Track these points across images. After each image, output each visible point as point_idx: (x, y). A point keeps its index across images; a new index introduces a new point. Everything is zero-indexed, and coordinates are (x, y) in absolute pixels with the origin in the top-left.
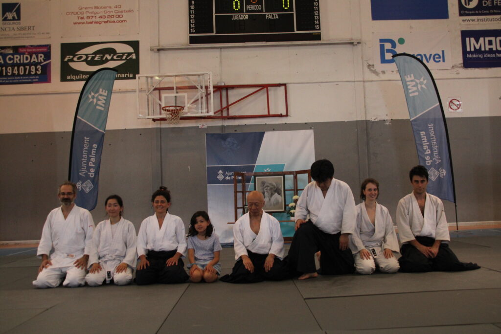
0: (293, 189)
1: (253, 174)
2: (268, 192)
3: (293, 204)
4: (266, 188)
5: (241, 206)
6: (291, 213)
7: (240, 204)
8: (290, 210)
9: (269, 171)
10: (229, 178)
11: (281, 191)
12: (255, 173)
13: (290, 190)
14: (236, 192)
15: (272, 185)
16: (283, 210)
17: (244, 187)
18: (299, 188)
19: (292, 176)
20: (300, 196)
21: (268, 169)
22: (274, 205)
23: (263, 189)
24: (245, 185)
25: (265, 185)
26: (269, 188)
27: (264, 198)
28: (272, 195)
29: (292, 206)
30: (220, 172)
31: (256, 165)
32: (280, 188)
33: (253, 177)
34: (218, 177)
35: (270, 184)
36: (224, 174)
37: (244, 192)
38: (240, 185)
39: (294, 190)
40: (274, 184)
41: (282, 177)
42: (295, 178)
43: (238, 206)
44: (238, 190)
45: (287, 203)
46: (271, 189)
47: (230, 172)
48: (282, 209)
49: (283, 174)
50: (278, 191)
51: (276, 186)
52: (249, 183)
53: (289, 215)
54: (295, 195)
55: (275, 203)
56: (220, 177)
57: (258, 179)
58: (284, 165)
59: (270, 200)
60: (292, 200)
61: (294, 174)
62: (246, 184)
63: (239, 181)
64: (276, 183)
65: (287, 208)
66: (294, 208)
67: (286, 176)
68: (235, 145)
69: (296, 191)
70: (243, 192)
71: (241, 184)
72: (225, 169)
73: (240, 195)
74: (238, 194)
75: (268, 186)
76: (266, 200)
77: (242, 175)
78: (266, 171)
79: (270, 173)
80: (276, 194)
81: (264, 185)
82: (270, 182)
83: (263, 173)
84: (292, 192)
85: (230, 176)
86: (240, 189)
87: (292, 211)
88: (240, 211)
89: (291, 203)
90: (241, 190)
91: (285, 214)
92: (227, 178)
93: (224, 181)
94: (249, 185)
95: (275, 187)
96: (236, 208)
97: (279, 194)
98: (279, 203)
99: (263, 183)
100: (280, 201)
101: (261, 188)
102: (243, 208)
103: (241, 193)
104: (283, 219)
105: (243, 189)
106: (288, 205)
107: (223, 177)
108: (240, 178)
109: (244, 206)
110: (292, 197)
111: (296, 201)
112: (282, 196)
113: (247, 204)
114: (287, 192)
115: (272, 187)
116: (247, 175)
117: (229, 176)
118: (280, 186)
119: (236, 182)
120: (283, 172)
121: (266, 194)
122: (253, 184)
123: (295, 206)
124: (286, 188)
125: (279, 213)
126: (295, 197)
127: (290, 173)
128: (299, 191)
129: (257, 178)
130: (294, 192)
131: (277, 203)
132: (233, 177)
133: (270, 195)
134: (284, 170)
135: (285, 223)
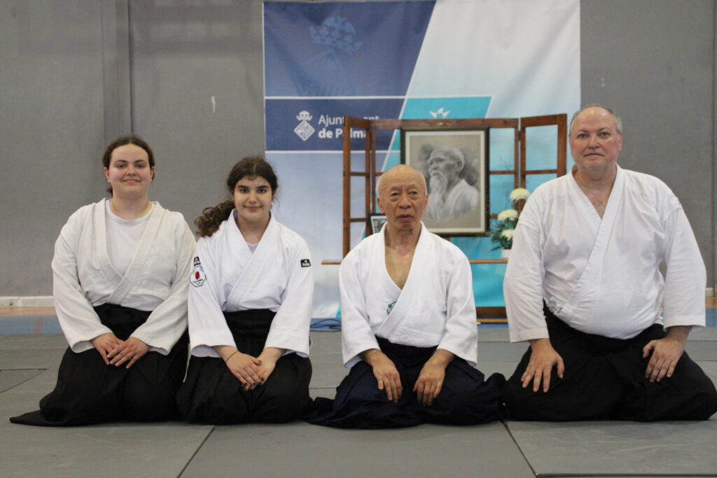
0: (512, 168)
1: (398, 124)
2: (439, 178)
3: (510, 213)
4: (435, 165)
5: (363, 215)
6: (505, 239)
7: (358, 210)
8: (501, 231)
9: (445, 115)
10: (329, 135)
11: (478, 175)
12: (403, 121)
13: (503, 173)
14: (348, 174)
15: (453, 158)
16: (482, 229)
17: (371, 161)
18: (528, 168)
19: (510, 133)
20: (531, 192)
21: (440, 111)
22: (456, 214)
23: (427, 167)
24: (374, 154)
25: (431, 158)
26: (442, 165)
27: (429, 192)
28: (451, 184)
29: (508, 220)
30: (304, 116)
31: (406, 97)
32: (474, 165)
33: (396, 133)
34: (299, 131)
35: (447, 154)
36: (312, 123)
37: (370, 175)
38: (359, 155)
39: (515, 173)
40: (458, 154)
41: (482, 134)
42: (520, 137)
43: (353, 216)
44: (353, 169)
45: (492, 211)
46: (449, 168)
47: (332, 116)
48: (479, 226)
49: (486, 126)
50: (467, 174)
51: (463, 162)
52: (386, 148)
53: (498, 244)
54: (516, 187)
55: (458, 208)
56: (304, 131)
57: (411, 137)
58: (488, 99)
59: (444, 199)
60: (509, 202)
61: (516, 127)
62: (377, 152)
63: (357, 144)
64: (462, 151)
65: (493, 223)
66: (513, 223)
67: (493, 131)
68: (348, 39)
69: (521, 175)
70: (367, 175)
71: (364, 152)
72: (318, 109)
73: (358, 184)
74: (354, 179)
75: (441, 160)
76: (434, 199)
77: (367, 126)
78: (434, 115)
79: (446, 121)
80: (463, 183)
81: (428, 157)
82: (446, 148)
83: (426, 121)
84: (511, 178)
85: (332, 128)
86: (358, 165)
87: (507, 233)
88: (358, 229)
89: (506, 208)
90: (363, 170)
91: (487, 242)
92: (325, 134)
93: (314, 143)
94: (385, 154)
95: (459, 163)
96: (348, 221)
97: (472, 182)
98: (469, 209)
99: (427, 151)
100: (474, 202)
101: (419, 164)
102: (368, 221)
103: (362, 180)
104: (481, 257)
105: (368, 167)
106: (496, 217)
107: (311, 130)
108: (359, 134)
109: (370, 214)
110: (508, 194)
111: (519, 205)
112: (479, 190)
113: (378, 210)
114: (493, 178)
115: (452, 162)
116: (380, 126)
117: (327, 130)
118: (476, 161)
119: (348, 145)
120: (484, 120)
121: (433, 181)
122: (399, 152)
123: (517, 220)
124: (492, 168)
125: (470, 239)
126: (517, 194)
127: (506, 123)
128: (528, 177)
129: (408, 135)
130: (516, 181)
131: (466, 208)
132: (339, 132)
133: (445, 187)
134: (489, 115)
135: (486, 267)
